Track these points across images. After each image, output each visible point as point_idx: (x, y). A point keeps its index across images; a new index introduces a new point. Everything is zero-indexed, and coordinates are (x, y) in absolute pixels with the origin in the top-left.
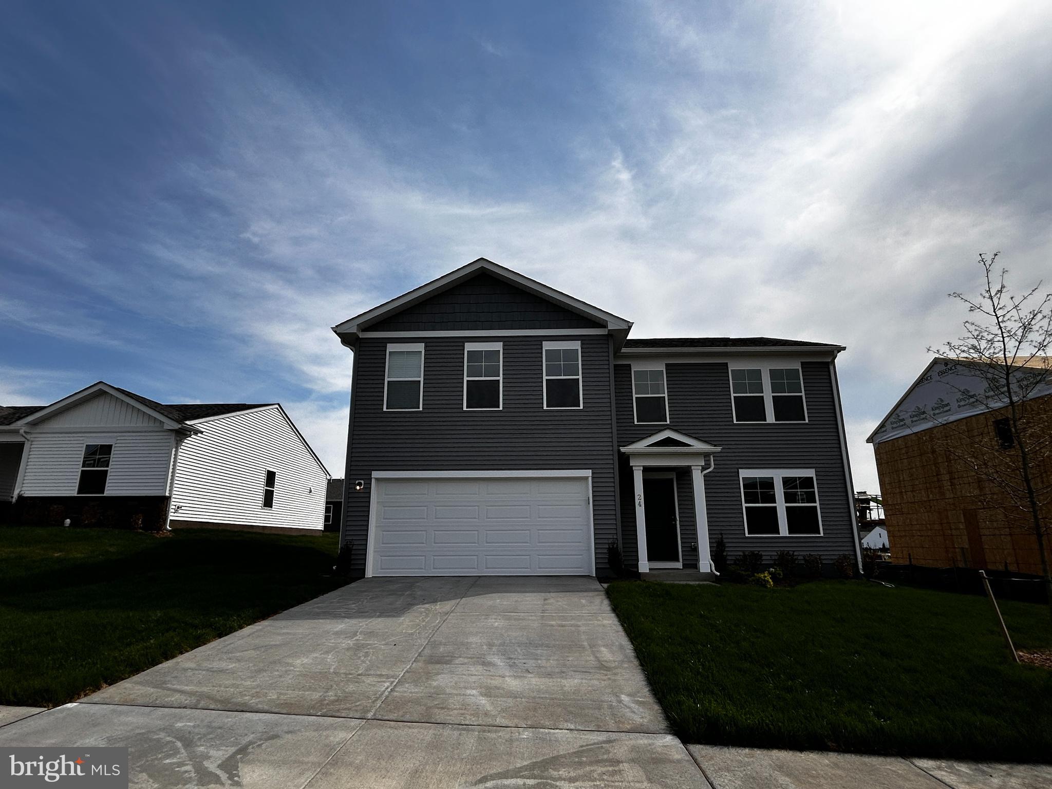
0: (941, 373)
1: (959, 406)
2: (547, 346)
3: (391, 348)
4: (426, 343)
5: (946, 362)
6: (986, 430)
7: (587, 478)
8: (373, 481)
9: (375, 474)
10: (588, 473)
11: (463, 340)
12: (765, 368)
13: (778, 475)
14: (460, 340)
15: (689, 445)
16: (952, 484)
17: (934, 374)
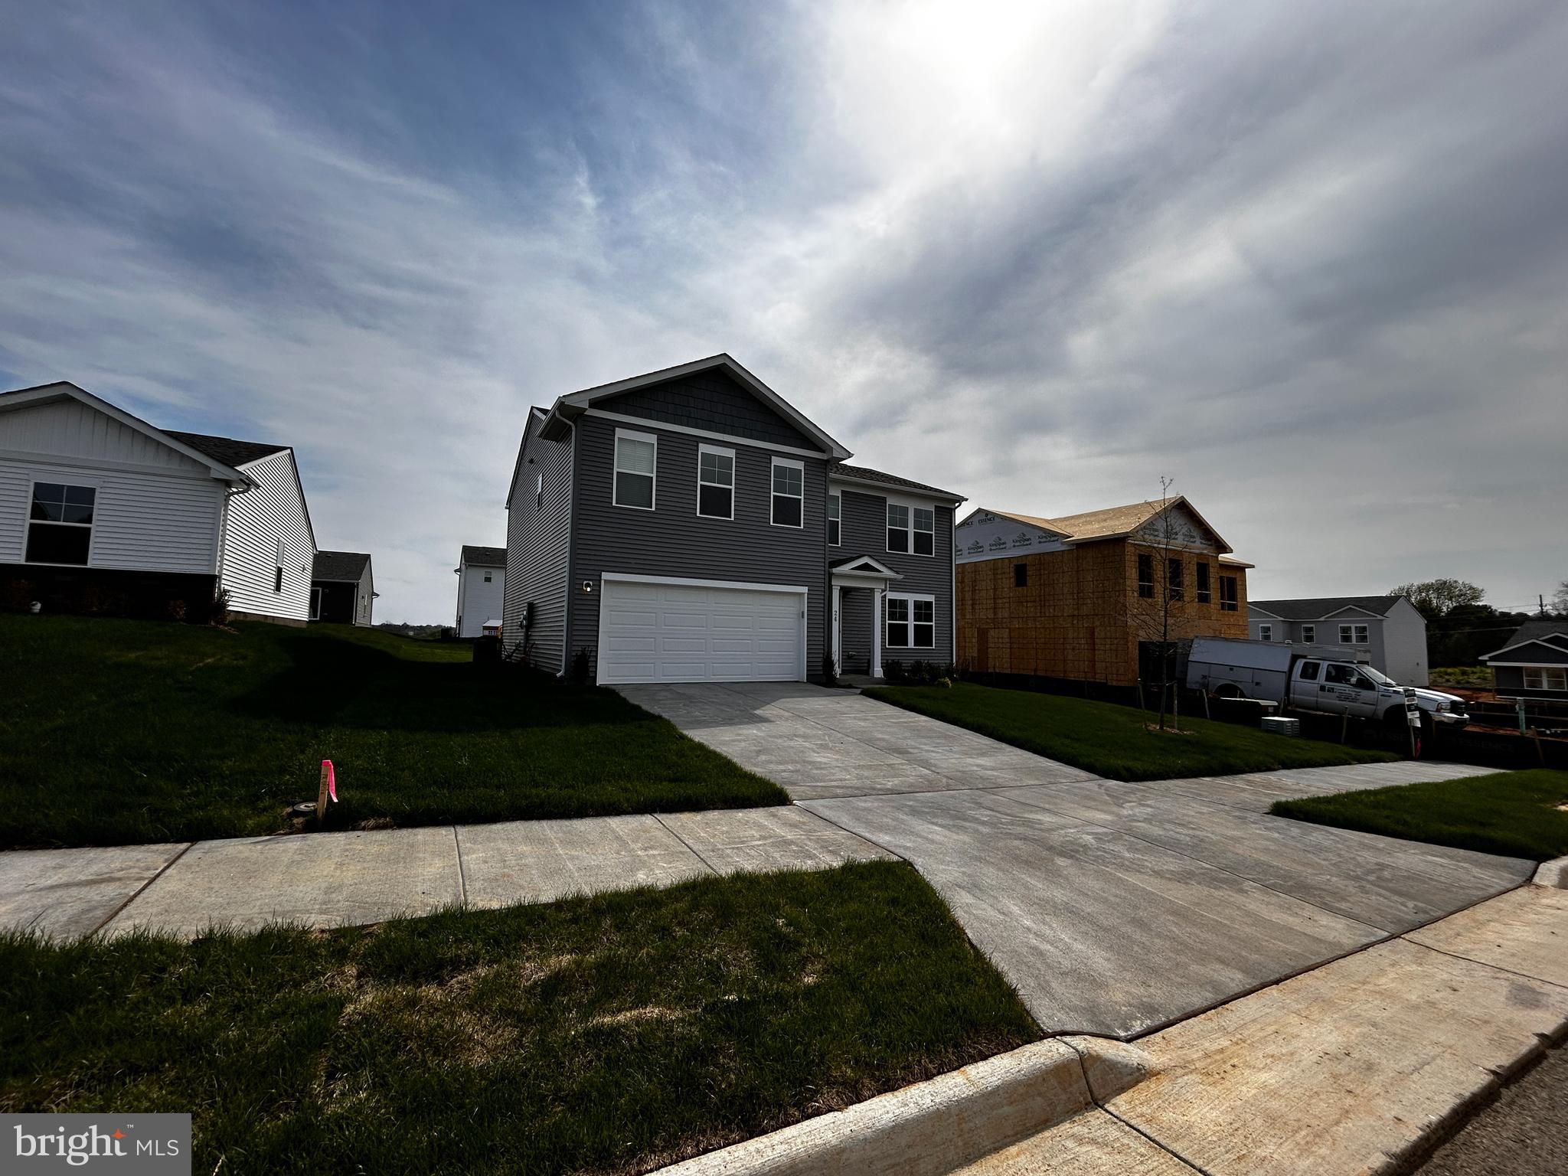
0: (980, 521)
1: (991, 550)
2: (776, 461)
3: (619, 433)
4: (659, 435)
5: (987, 513)
6: (1008, 571)
7: (801, 594)
8: (603, 582)
9: (605, 576)
10: (805, 590)
11: (698, 440)
12: (912, 506)
13: (911, 598)
14: (694, 439)
15: (880, 571)
16: (973, 608)
17: (975, 520)
